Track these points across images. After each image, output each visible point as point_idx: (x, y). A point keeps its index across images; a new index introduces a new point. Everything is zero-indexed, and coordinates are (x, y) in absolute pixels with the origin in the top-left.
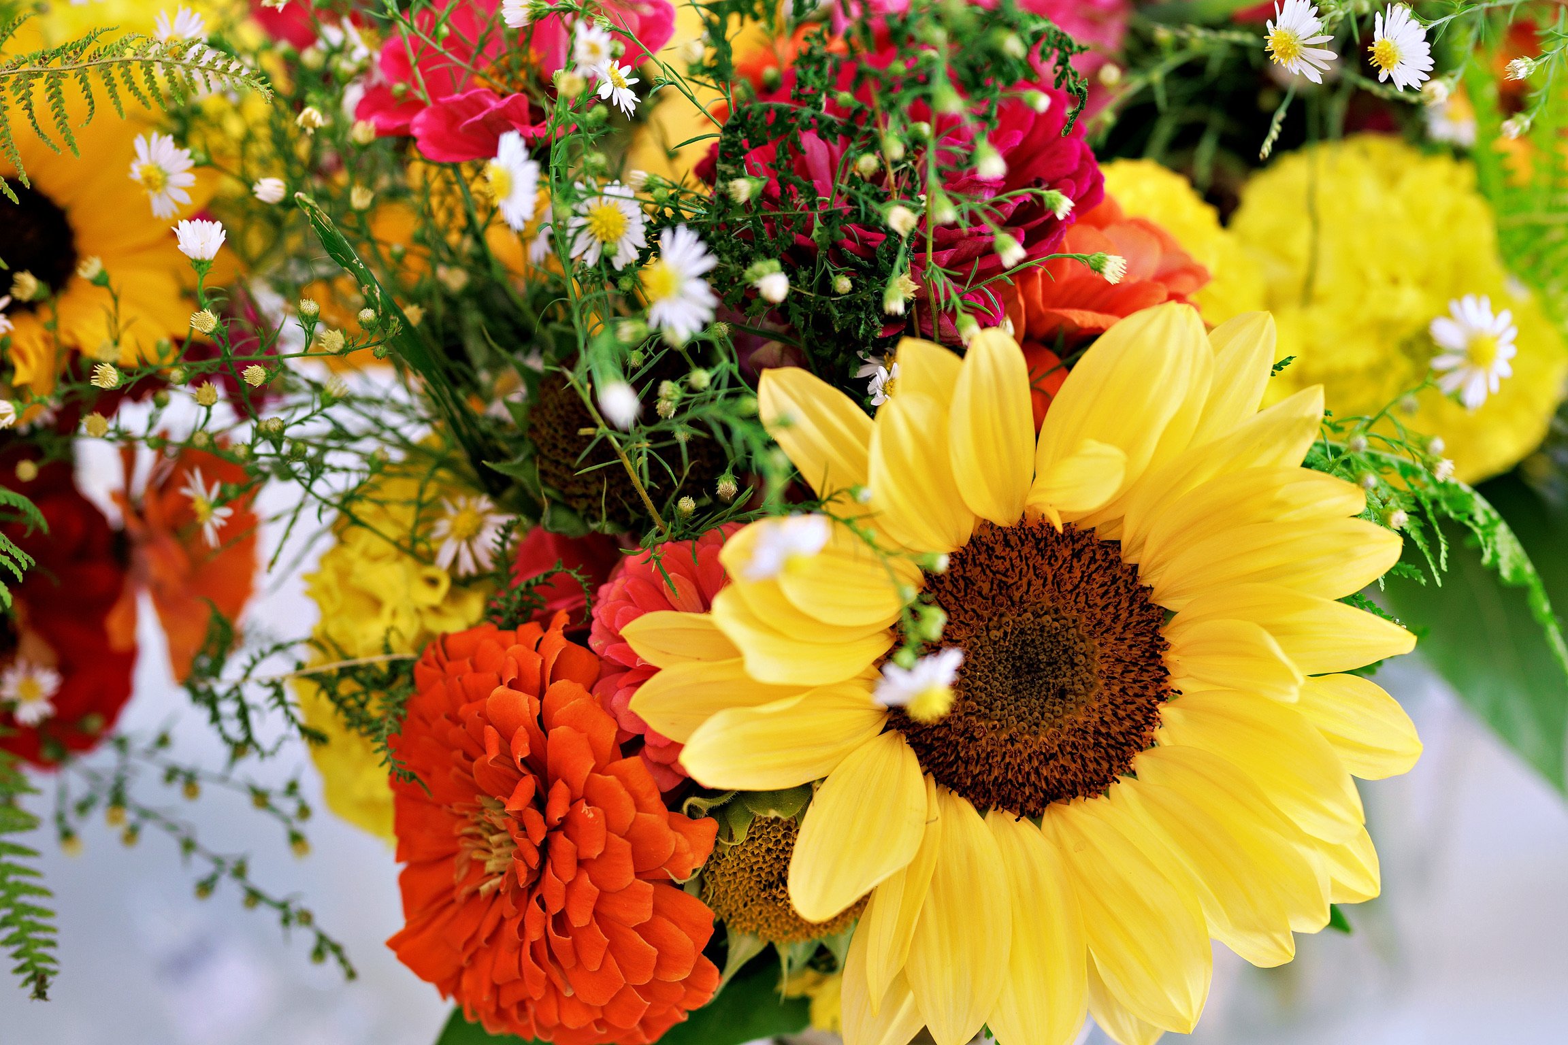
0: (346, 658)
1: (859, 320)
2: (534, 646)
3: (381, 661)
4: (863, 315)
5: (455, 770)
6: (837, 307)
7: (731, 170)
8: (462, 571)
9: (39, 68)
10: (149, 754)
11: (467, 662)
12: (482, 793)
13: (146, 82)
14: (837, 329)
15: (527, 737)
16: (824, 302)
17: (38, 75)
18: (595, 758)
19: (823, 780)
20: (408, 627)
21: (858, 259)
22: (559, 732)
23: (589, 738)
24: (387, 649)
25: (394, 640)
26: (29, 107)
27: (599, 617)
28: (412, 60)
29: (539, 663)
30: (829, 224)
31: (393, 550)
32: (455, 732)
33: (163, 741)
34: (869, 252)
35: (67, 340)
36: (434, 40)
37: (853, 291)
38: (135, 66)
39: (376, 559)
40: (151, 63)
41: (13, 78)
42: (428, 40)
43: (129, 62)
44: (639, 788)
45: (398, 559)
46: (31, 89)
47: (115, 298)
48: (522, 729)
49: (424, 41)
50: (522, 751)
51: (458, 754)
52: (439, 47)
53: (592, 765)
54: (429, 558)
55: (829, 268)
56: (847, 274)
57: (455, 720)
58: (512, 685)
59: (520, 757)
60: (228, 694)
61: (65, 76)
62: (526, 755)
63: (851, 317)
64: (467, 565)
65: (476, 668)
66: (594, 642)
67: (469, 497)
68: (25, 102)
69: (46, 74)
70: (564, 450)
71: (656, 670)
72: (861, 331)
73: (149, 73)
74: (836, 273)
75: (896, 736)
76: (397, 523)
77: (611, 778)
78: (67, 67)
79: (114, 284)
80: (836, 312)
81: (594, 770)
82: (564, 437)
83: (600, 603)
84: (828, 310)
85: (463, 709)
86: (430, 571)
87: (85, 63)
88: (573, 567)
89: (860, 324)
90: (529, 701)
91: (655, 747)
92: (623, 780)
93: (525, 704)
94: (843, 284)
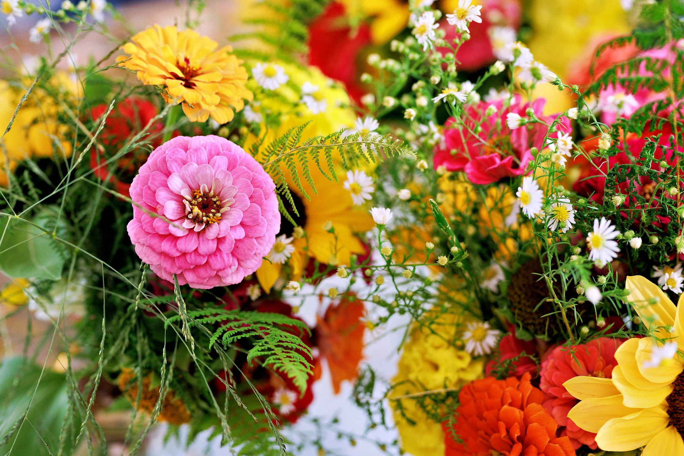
0: (426, 390)
1: (659, 254)
2: (516, 387)
3: (443, 391)
4: (660, 252)
5: (480, 439)
6: (651, 248)
7: (610, 192)
8: (476, 354)
9: (321, 145)
10: (329, 426)
11: (486, 394)
12: (494, 449)
13: (368, 152)
14: (650, 258)
15: (519, 427)
16: (646, 247)
17: (321, 148)
18: (550, 437)
19: (644, 447)
20: (453, 377)
21: (658, 229)
22: (534, 425)
23: (546, 428)
24: (445, 387)
25: (448, 383)
26: (317, 161)
27: (544, 376)
28: (464, 141)
29: (521, 395)
30: (650, 215)
31: (446, 344)
32: (480, 423)
33: (336, 421)
34: (664, 226)
35: (310, 254)
36: (475, 132)
37: (659, 243)
38: (363, 146)
39: (437, 348)
40: (369, 144)
41: (310, 149)
42: (472, 133)
43: (360, 143)
44: (567, 449)
45: (448, 348)
46: (318, 154)
47: (336, 238)
48: (516, 424)
49: (470, 133)
50: (516, 434)
51: (482, 432)
52: (477, 136)
53: (549, 440)
54: (462, 348)
55: (647, 232)
56: (656, 235)
57: (481, 418)
58: (511, 405)
59: (516, 435)
60: (376, 404)
61: (333, 149)
62: (519, 434)
63: (656, 253)
64: (479, 351)
65: (490, 396)
66: (543, 386)
67: (478, 322)
68: (315, 159)
69: (324, 148)
70: (524, 305)
71: (578, 401)
72: (660, 259)
73: (369, 148)
74: (651, 235)
75: (673, 428)
76: (448, 333)
77: (557, 445)
78: (333, 145)
79: (336, 232)
80: (651, 252)
81: (550, 442)
82: (524, 299)
83: (544, 370)
84: (648, 250)
85: (485, 414)
86: (461, 353)
87: (341, 143)
88: (531, 354)
89: (660, 256)
90: (519, 412)
91: (572, 432)
92: (561, 446)
93: (518, 413)
94: (655, 239)
